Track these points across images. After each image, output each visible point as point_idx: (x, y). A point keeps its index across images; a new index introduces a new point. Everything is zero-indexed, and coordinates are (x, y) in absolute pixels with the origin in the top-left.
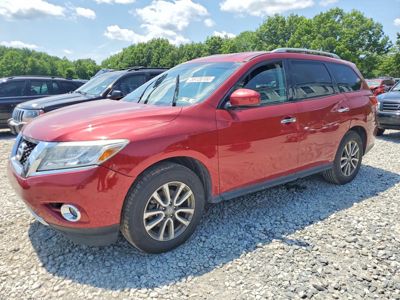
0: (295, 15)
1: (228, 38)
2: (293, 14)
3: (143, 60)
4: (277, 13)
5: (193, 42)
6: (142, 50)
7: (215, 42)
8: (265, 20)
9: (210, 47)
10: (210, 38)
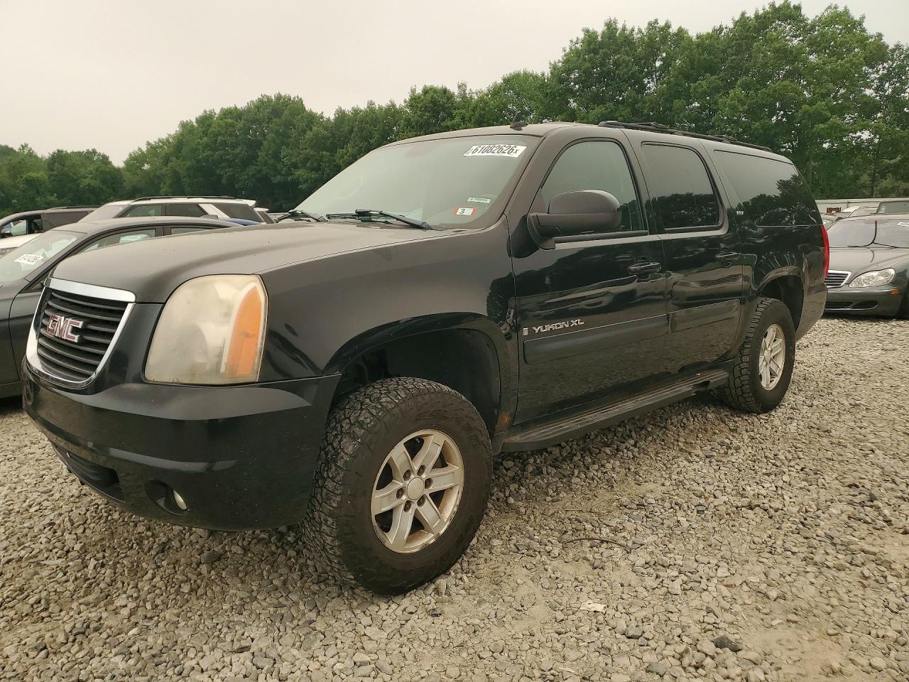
0: (662, 23)
1: (467, 92)
2: (656, 21)
3: (238, 151)
4: (612, 19)
5: (371, 103)
6: (232, 125)
7: (434, 102)
8: (575, 40)
9: (421, 116)
10: (419, 91)
